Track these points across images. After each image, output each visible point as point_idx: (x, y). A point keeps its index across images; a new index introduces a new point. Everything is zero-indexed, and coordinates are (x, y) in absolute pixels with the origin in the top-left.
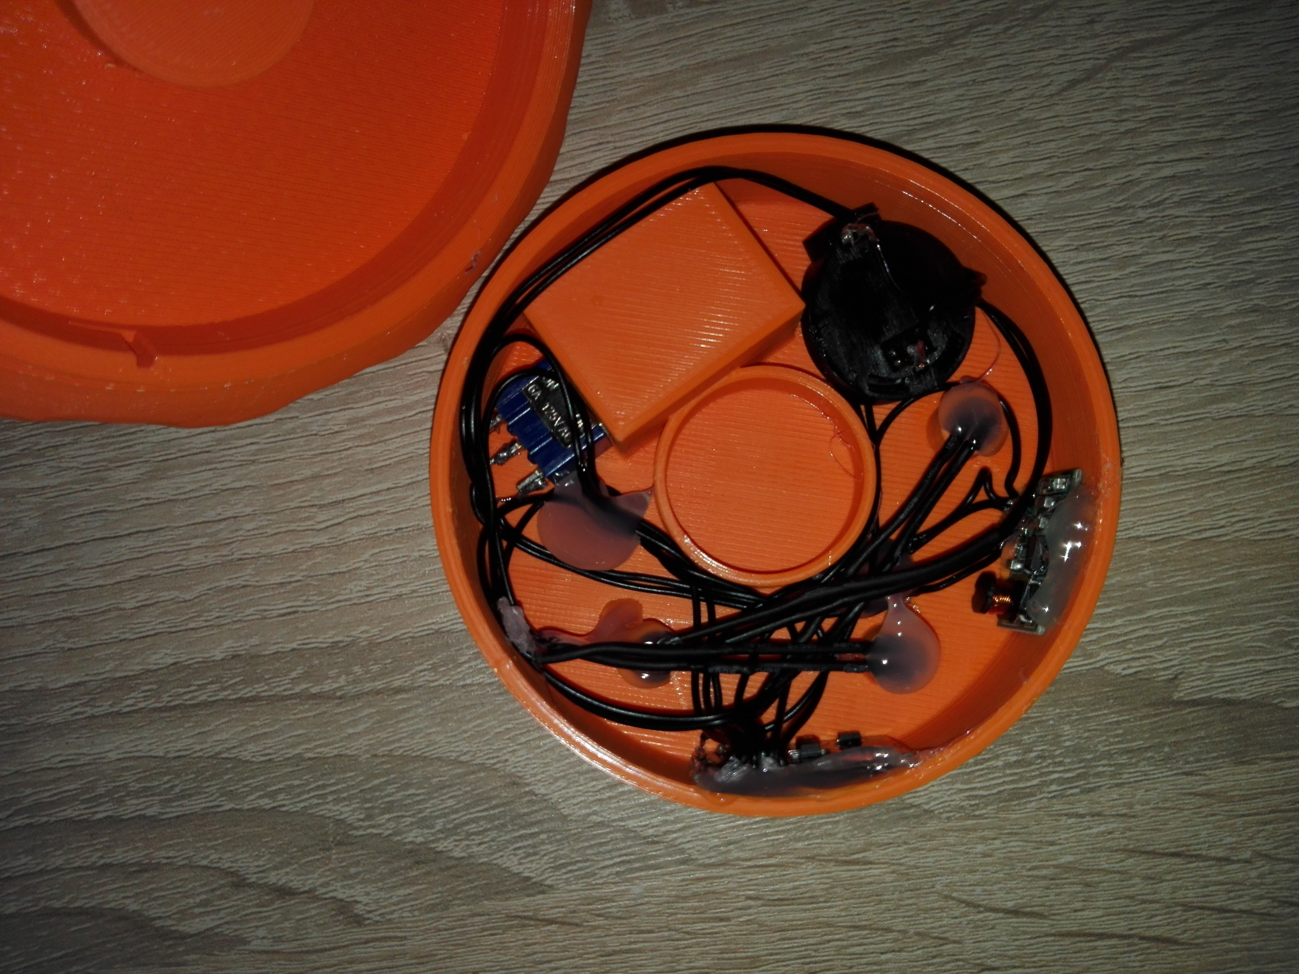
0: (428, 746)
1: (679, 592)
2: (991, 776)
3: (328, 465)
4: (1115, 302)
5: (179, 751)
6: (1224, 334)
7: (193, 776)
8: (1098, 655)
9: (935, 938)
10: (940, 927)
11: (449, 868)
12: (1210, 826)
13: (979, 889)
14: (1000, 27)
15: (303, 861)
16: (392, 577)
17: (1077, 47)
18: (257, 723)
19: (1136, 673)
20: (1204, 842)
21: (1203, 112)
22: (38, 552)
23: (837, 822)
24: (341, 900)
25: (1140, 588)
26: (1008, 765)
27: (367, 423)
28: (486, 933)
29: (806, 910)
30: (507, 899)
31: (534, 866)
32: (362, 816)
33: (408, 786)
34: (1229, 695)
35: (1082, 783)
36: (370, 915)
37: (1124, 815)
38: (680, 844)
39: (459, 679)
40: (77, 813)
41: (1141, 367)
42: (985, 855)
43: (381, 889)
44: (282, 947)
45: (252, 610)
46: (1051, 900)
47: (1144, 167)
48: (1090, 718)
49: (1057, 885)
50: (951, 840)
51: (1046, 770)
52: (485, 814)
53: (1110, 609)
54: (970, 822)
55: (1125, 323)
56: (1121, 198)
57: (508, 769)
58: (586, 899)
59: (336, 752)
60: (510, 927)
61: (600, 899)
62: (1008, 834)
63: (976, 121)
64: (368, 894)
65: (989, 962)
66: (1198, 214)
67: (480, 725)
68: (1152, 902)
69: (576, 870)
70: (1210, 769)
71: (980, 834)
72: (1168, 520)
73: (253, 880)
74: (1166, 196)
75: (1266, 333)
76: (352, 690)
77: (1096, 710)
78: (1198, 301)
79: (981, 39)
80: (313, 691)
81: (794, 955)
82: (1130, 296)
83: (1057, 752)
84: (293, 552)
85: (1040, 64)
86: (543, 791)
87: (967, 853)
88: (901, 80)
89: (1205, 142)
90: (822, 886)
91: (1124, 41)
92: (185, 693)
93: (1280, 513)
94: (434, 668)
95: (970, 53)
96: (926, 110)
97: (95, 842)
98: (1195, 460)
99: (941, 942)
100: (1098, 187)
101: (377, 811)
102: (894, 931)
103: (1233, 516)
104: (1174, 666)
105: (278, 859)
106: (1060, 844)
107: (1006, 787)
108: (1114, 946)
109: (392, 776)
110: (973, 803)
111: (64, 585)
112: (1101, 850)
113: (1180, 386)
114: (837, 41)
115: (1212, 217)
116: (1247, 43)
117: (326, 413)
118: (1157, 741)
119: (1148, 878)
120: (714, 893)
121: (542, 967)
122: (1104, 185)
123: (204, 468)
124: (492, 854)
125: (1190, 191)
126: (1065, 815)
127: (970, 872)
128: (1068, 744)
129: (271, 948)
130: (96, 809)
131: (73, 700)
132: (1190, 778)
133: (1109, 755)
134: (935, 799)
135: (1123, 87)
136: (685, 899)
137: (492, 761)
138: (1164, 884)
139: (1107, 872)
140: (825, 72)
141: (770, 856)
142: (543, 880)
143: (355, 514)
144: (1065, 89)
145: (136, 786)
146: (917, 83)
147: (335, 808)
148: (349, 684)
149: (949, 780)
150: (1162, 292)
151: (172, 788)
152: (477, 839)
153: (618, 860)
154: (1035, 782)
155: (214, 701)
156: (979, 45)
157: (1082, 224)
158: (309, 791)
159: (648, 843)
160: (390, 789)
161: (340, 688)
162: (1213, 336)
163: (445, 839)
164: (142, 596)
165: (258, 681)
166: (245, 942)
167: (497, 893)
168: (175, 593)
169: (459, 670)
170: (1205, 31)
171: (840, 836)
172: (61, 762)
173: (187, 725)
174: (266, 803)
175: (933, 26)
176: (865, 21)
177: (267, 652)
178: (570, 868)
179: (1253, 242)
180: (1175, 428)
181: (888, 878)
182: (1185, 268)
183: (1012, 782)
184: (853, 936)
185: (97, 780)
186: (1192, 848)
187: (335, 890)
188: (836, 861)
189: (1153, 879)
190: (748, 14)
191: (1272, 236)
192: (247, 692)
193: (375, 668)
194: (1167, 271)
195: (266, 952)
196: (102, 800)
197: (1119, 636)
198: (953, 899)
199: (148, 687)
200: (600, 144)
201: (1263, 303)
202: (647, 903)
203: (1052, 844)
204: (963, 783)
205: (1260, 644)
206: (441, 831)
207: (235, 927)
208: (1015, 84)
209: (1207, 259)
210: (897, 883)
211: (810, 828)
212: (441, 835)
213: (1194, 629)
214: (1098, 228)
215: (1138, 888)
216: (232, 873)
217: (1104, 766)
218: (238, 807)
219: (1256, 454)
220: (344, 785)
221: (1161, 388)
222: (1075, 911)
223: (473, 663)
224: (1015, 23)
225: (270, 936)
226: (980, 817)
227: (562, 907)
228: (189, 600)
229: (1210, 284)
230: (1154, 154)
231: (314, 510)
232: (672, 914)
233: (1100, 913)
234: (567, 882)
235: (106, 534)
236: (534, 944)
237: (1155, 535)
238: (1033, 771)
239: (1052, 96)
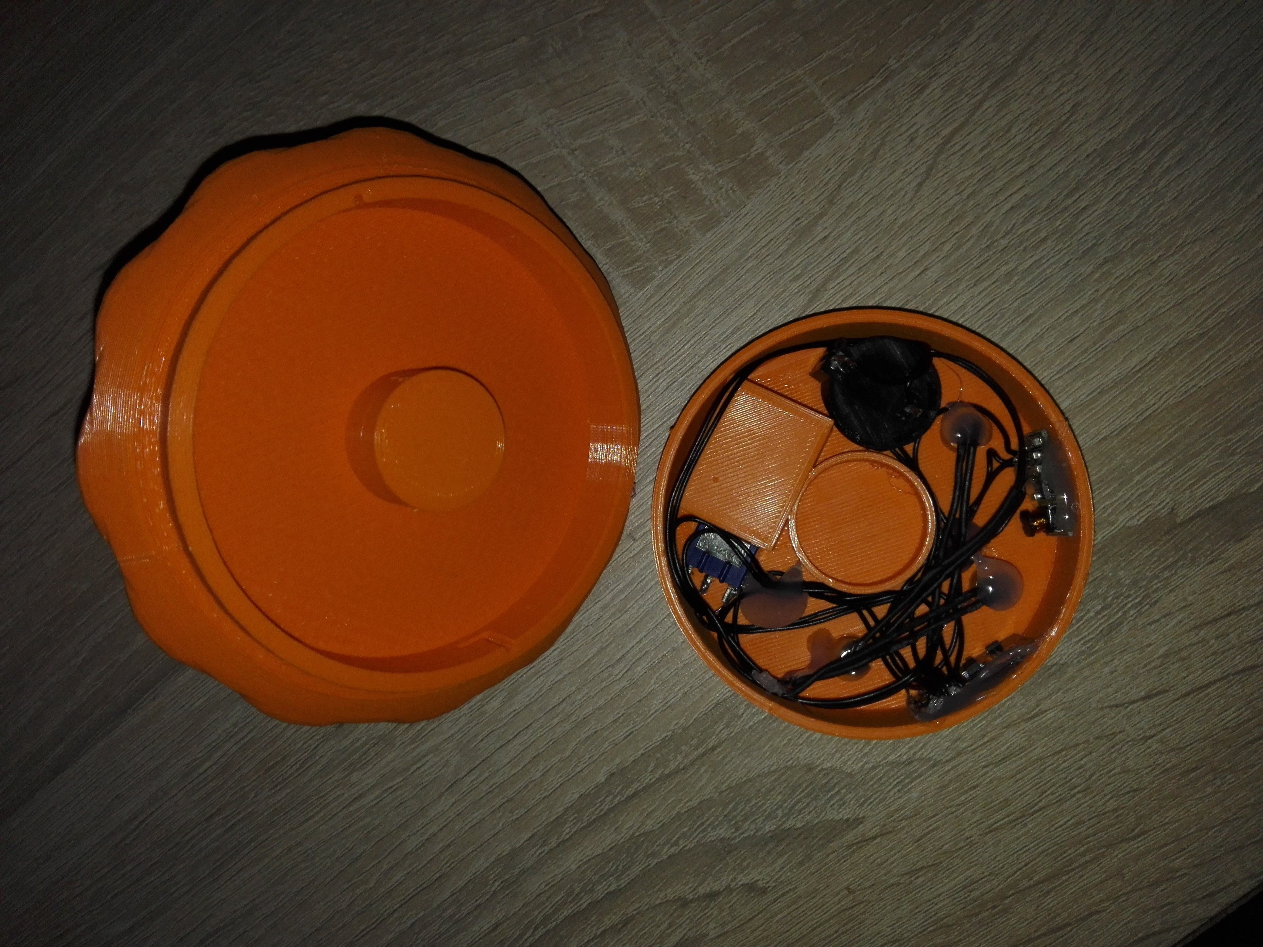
0: (748, 772)
1: (846, 612)
2: (1091, 624)
3: (603, 640)
4: (1016, 304)
5: (610, 844)
6: (1094, 287)
7: (625, 855)
8: (1118, 520)
9: (1107, 736)
10: (1107, 727)
11: (800, 835)
12: (1241, 587)
13: (1118, 694)
14: (858, 175)
15: (713, 873)
16: (675, 685)
17: (911, 162)
18: (645, 807)
19: (1147, 519)
20: (1243, 599)
21: (1011, 156)
22: (469, 773)
23: (1013, 697)
24: (748, 884)
25: (1123, 467)
26: (1098, 613)
27: (612, 604)
28: (841, 862)
29: (1021, 758)
30: (843, 837)
31: (848, 810)
32: (733, 830)
33: (749, 800)
34: (1212, 503)
35: (1148, 601)
36: (768, 885)
37: (1185, 607)
38: (927, 755)
39: (745, 725)
40: (570, 911)
41: (1052, 335)
42: (1112, 673)
43: (766, 867)
44: (729, 927)
45: (606, 744)
46: (1166, 679)
47: (991, 212)
48: (1133, 560)
49: (1165, 668)
50: (1087, 674)
51: (1122, 604)
52: (803, 794)
53: (1111, 489)
54: (1092, 658)
55: (1028, 313)
56: (986, 239)
57: (802, 762)
58: (888, 814)
59: (698, 801)
60: (853, 852)
61: (896, 811)
62: (1120, 652)
63: (872, 241)
64: (760, 873)
65: (1148, 734)
66: (1040, 222)
67: (771, 746)
68: (1228, 650)
69: (874, 801)
70: (1223, 553)
71: (1102, 662)
72: (1118, 417)
73: (691, 897)
74: (1013, 222)
75: (1120, 272)
76: (687, 761)
77: (1134, 554)
78: (1067, 276)
79: (850, 190)
80: (666, 772)
81: (1029, 787)
82: (1023, 296)
83: (1124, 590)
84: (612, 699)
85: (893, 185)
86: (829, 765)
87: (1100, 677)
88: (814, 242)
89: (1021, 175)
90: (1024, 739)
91: (938, 140)
92: (596, 810)
93: (1187, 377)
94: (727, 725)
95: (847, 202)
96: (839, 251)
97: (589, 922)
98: (1115, 373)
99: (1113, 736)
100: (968, 240)
101: (740, 823)
102: (1080, 744)
103: (1158, 394)
104: (1168, 503)
105: (699, 879)
106: (1155, 643)
107: (1104, 626)
108: (1218, 688)
109: (738, 799)
110: (1088, 645)
111: (494, 784)
112: (1181, 635)
113: (1082, 333)
114: (764, 239)
115: (1050, 219)
116: (1016, 98)
117: (587, 611)
118: (1181, 553)
119: (1218, 637)
120: (961, 774)
121: (883, 866)
122: (971, 237)
123: (536, 678)
124: (819, 816)
125: (1027, 211)
126: (1148, 624)
127: (1109, 686)
128: (1128, 582)
129: (722, 932)
130: (581, 903)
131: (534, 847)
132: (1213, 565)
133: (1156, 576)
134: (1064, 654)
135: (952, 170)
136: (947, 786)
137: (790, 763)
138: (1231, 635)
139: (1192, 645)
140: (766, 261)
141: (983, 736)
142: (858, 815)
143: (634, 660)
144: (917, 192)
145: (595, 878)
146: (825, 238)
147: (716, 833)
148: (684, 758)
149: (1066, 640)
150: (1042, 283)
151: (617, 868)
152: (806, 811)
153: (895, 782)
154: (1120, 614)
155: (614, 807)
156: (851, 193)
157: (970, 269)
158: (695, 831)
159: (906, 765)
160: (740, 807)
161: (680, 763)
162: (1087, 292)
163: (788, 820)
164: (541, 767)
165: (633, 783)
166: (705, 935)
167: (834, 837)
168: (559, 756)
169: (742, 719)
170: (986, 105)
171: (1018, 705)
172: (546, 885)
173: (606, 828)
174: (675, 850)
175: (816, 198)
176: (775, 218)
177: (628, 764)
178: (869, 801)
179: (1083, 220)
180: (1093, 360)
181: (1061, 714)
182: (1048, 260)
183: (1105, 621)
184: (1058, 759)
185: (571, 886)
186: (1237, 605)
187: (741, 880)
188: (1024, 720)
189: (1222, 635)
190: (703, 252)
191: (1094, 209)
192: (630, 792)
193: (694, 742)
194: (1038, 268)
195: (720, 936)
196: (581, 896)
197: (1125, 502)
198: (1106, 707)
199: (573, 817)
200: (658, 374)
201: (1109, 254)
202: (925, 799)
203: (1149, 645)
204: (1076, 637)
205: (1215, 463)
206: (783, 817)
207: (695, 930)
208: (885, 205)
209: (1059, 247)
210: (1068, 715)
211: (998, 709)
212: (784, 819)
213: (1168, 474)
214: (981, 265)
215: (1216, 645)
216: (677, 899)
217: (1156, 584)
218: (660, 860)
219: (1153, 349)
220: (713, 818)
221: (1072, 340)
222: (1184, 678)
223: (748, 712)
224: (866, 167)
225: (718, 925)
226: (1097, 651)
227: (877, 826)
228: (569, 756)
229: (1069, 261)
230: (992, 201)
231: (610, 669)
232: (944, 799)
233: (1200, 672)
234: (872, 810)
235: (502, 742)
236: (871, 855)
237: (1115, 431)
238: (1114, 609)
239: (911, 200)
